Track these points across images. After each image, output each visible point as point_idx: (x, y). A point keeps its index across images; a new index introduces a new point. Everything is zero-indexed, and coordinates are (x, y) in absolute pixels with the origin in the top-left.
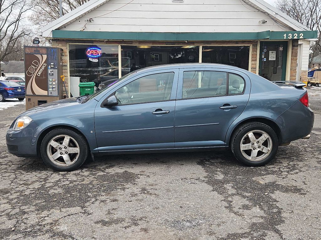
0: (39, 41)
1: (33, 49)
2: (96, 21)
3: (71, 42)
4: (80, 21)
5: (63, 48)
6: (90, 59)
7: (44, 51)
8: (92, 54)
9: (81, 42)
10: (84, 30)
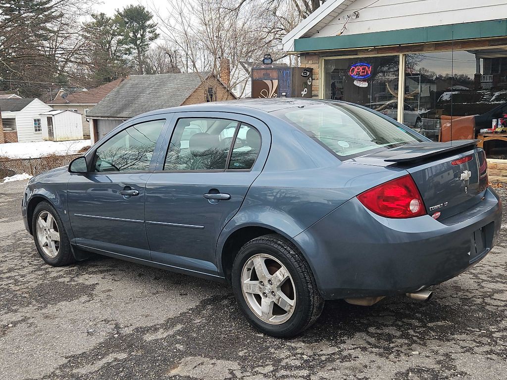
0: (272, 60)
1: (263, 72)
2: (364, 15)
3: (325, 55)
4: (339, 19)
5: (312, 66)
6: (355, 83)
7: (275, 74)
8: (358, 74)
9: (339, 54)
10: (341, 33)
